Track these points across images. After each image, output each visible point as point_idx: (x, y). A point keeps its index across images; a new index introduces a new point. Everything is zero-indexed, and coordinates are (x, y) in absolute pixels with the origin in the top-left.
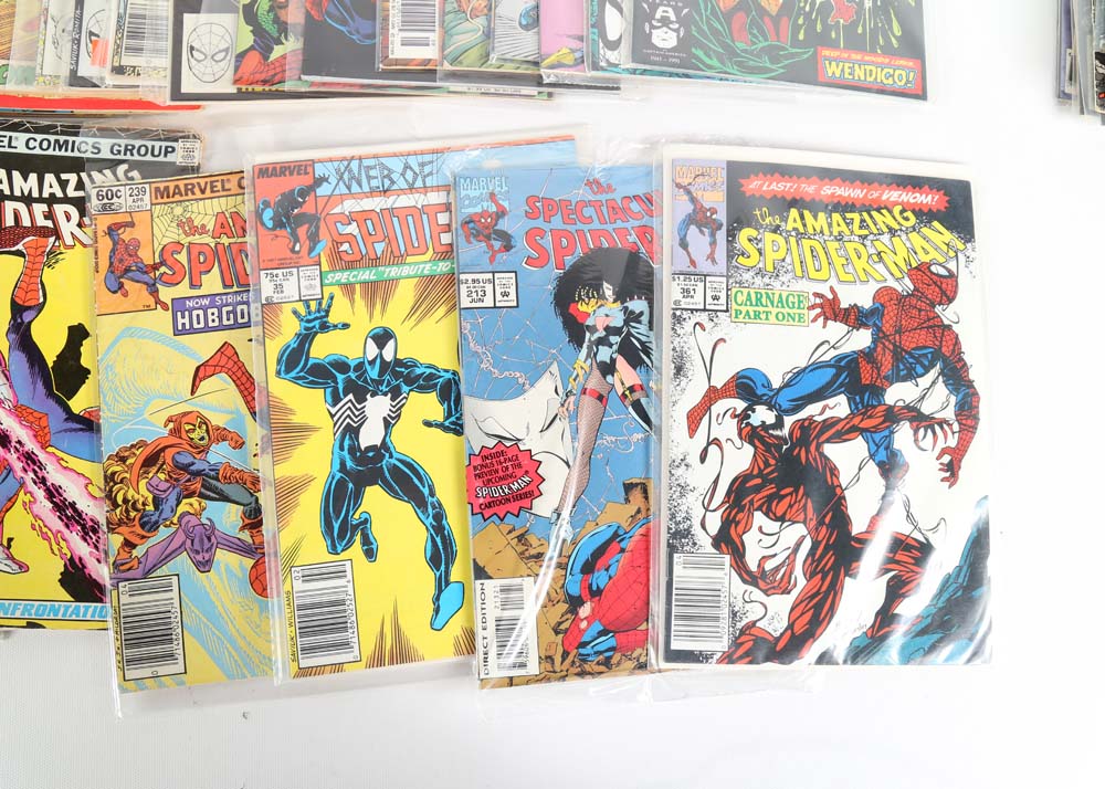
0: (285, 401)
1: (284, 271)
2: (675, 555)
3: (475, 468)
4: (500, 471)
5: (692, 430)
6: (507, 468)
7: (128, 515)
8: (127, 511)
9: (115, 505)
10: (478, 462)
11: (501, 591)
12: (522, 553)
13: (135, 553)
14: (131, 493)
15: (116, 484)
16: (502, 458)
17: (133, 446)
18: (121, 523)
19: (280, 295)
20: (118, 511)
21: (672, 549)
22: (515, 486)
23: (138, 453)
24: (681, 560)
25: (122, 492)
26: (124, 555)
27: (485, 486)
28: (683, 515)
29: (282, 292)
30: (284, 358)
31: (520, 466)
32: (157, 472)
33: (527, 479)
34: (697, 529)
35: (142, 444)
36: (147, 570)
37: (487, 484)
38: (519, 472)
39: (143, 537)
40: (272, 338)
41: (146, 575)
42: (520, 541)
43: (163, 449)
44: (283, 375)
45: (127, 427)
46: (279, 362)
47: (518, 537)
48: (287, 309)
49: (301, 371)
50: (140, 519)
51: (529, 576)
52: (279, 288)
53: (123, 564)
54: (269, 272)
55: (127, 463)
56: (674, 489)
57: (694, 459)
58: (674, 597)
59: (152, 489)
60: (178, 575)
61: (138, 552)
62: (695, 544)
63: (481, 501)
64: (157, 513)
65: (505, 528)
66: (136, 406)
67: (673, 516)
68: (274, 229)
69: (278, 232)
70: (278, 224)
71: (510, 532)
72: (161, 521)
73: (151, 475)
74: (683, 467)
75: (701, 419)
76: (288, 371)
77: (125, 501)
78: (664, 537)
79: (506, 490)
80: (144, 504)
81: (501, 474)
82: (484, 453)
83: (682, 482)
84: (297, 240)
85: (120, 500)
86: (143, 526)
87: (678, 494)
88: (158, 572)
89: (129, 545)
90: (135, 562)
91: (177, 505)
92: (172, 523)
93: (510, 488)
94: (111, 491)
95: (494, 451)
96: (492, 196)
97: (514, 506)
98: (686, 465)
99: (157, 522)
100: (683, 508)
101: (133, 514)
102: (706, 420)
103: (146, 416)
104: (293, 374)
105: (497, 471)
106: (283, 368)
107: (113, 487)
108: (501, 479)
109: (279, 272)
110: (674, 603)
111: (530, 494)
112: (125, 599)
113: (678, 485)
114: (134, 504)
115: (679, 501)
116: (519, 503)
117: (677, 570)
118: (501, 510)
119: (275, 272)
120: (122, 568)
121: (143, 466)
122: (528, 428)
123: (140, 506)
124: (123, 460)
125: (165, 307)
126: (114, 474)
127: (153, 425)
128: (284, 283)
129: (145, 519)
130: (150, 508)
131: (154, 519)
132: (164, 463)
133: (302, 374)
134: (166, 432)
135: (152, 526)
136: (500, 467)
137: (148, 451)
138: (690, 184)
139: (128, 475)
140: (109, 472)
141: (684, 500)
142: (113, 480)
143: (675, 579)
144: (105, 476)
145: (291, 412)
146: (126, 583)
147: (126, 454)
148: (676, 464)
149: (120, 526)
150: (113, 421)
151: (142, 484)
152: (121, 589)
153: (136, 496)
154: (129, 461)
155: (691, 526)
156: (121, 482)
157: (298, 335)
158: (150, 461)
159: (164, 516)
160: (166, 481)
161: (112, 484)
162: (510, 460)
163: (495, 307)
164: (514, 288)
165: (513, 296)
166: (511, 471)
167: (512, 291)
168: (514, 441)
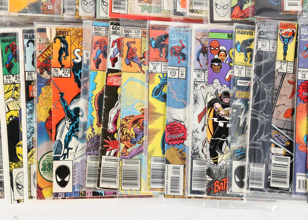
0: (154, 105)
1: (157, 62)
2: (194, 160)
3: (167, 129)
6: (177, 130)
7: (127, 138)
8: (127, 137)
9: (123, 134)
10: (169, 127)
11: (173, 168)
12: (181, 157)
13: (128, 150)
14: (128, 131)
15: (124, 127)
16: (176, 126)
17: (130, 116)
18: (124, 140)
19: (155, 70)
20: (124, 136)
21: (193, 159)
22: (179, 136)
23: (131, 119)
24: (195, 162)
25: (126, 130)
26: (125, 151)
27: (170, 134)
28: (196, 148)
29: (156, 69)
30: (155, 91)
31: (181, 129)
32: (137, 126)
33: (183, 134)
34: (200, 152)
35: (133, 116)
36: (131, 157)
37: (171, 134)
38: (180, 131)
39: (131, 146)
40: (152, 84)
41: (131, 158)
42: (180, 153)
43: (139, 119)
44: (154, 96)
45: (129, 110)
46: (153, 92)
47: (180, 152)
48: (157, 75)
49: (159, 96)
50: (130, 140)
51: (182, 164)
52: (155, 68)
53: (124, 153)
54: (152, 62)
55: (128, 121)
56: (193, 139)
57: (200, 130)
58: (193, 174)
59: (135, 131)
60: (141, 159)
61: (129, 150)
62: (200, 157)
63: (169, 139)
64: (136, 139)
66: (132, 104)
67: (193, 148)
68: (155, 48)
69: (156, 49)
70: (156, 46)
71: (177, 150)
72: (137, 142)
73: (135, 126)
74: (196, 133)
76: (155, 95)
77: (126, 133)
78: (190, 155)
79: (176, 137)
80: (132, 135)
81: (175, 131)
82: (171, 124)
83: (196, 137)
84: (162, 53)
85: (125, 133)
86: (131, 142)
87: (194, 141)
88: (135, 158)
89: (126, 147)
90: (128, 153)
91: (142, 137)
92: (140, 142)
93: (177, 136)
94: (122, 130)
95: (174, 124)
96: (181, 41)
97: (178, 142)
98: (198, 132)
99: (135, 142)
100: (196, 146)
101: (128, 138)
102: (204, 117)
103: (135, 107)
104: (157, 96)
105: (174, 130)
106: (154, 94)
107: (123, 128)
108: (175, 133)
109: (155, 62)
110: (193, 176)
111: (184, 139)
112: (124, 164)
113: (195, 138)
114: (129, 135)
115: (195, 143)
116: (180, 141)
117: (194, 165)
118: (174, 143)
119: (154, 62)
120: (123, 154)
121: (133, 123)
122: (186, 118)
123: (131, 136)
124: (127, 120)
125: (144, 72)
126: (123, 124)
127: (137, 110)
128: (157, 67)
129: (132, 140)
130: (134, 137)
131: (135, 140)
132: (139, 123)
133: (160, 97)
134: (141, 113)
135: (134, 143)
136: (175, 129)
137: (135, 118)
139: (128, 125)
140: (122, 123)
141: (196, 143)
142: (123, 126)
143: (193, 168)
144: (121, 125)
145: (155, 108)
146: (124, 159)
147: (128, 118)
148: (194, 131)
149: (124, 141)
150: (124, 107)
151: (132, 129)
152: (123, 161)
153: (130, 133)
154: (129, 121)
155: (199, 151)
156: (126, 127)
157: (159, 84)
158: (135, 122)
159: (138, 140)
160: (140, 129)
161: (123, 127)
162: (178, 128)
163: (179, 78)
164: (185, 72)
165: (184, 75)
166: (178, 131)
167: (184, 74)
168: (181, 122)
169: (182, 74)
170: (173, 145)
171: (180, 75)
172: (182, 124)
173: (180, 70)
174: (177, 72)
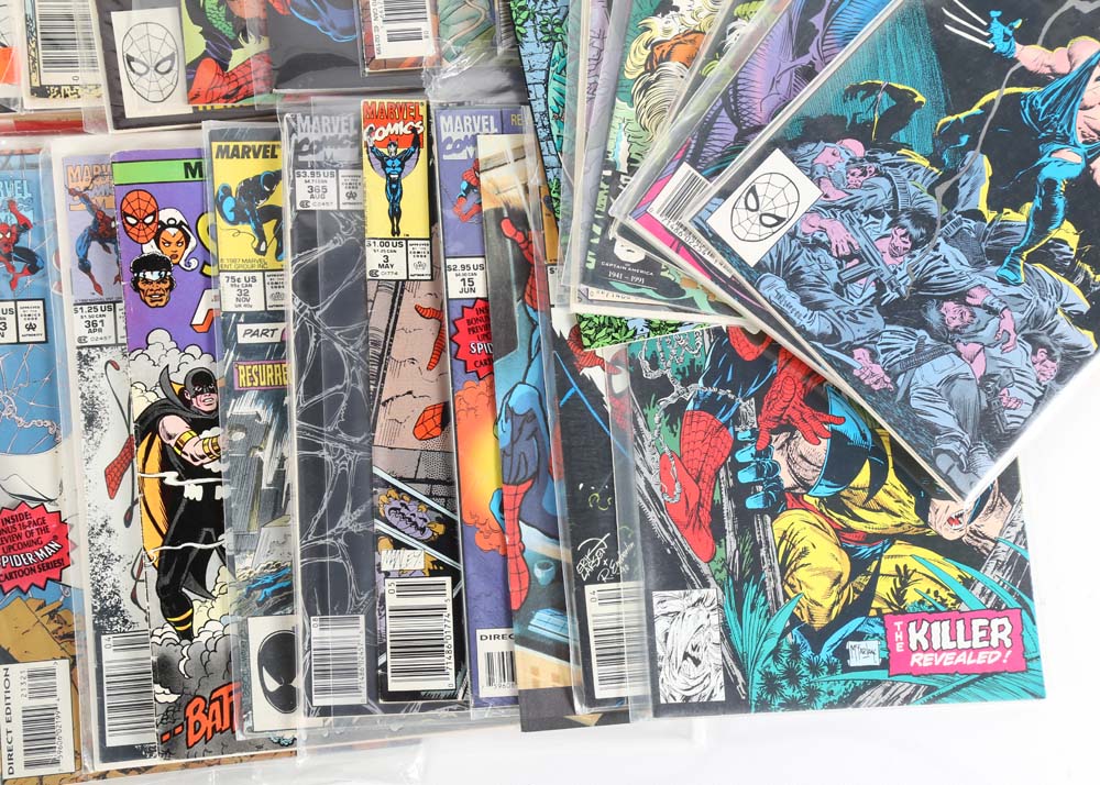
2: (103, 637)
4: (24, 536)
5: (113, 487)
6: (31, 533)
11: (30, 676)
12: (55, 632)
16: (26, 521)
21: (99, 631)
22: (41, 554)
24: (111, 642)
27: (5, 553)
28: (110, 590)
31: (46, 530)
33: (55, 545)
34: (127, 604)
37: (9, 551)
38: (45, 537)
42: (52, 618)
47: (49, 613)
51: (63, 658)
56: (95, 560)
57: (117, 523)
58: (105, 686)
62: (126, 621)
63: (1, 571)
65: (34, 605)
67: (97, 592)
71: (40, 608)
74: (105, 534)
75: (122, 475)
78: (89, 617)
79: (31, 559)
81: (25, 539)
82: (4, 516)
83: (104, 551)
87: (100, 565)
93: (35, 557)
95: (16, 513)
96: (11, 205)
97: (39, 578)
98: (109, 532)
100: (109, 581)
102: (128, 474)
105: (19, 536)
108: (25, 545)
110: (106, 693)
111: (61, 562)
113: (101, 555)
115: (103, 574)
116: (45, 574)
117: (108, 654)
118: (24, 582)
122: (61, 486)
136: (23, 531)
138: (87, 189)
141: (109, 572)
143: (104, 665)
148: (96, 531)
155: (120, 601)
162: (35, 524)
163: (18, 343)
164: (41, 318)
165: (40, 329)
166: (36, 535)
167: (40, 323)
168: (42, 502)
169: (31, 327)
170: (22, 590)
171: (23, 330)
172: (50, 508)
173: (20, 312)
174: (10, 319)
